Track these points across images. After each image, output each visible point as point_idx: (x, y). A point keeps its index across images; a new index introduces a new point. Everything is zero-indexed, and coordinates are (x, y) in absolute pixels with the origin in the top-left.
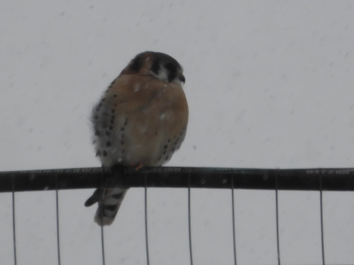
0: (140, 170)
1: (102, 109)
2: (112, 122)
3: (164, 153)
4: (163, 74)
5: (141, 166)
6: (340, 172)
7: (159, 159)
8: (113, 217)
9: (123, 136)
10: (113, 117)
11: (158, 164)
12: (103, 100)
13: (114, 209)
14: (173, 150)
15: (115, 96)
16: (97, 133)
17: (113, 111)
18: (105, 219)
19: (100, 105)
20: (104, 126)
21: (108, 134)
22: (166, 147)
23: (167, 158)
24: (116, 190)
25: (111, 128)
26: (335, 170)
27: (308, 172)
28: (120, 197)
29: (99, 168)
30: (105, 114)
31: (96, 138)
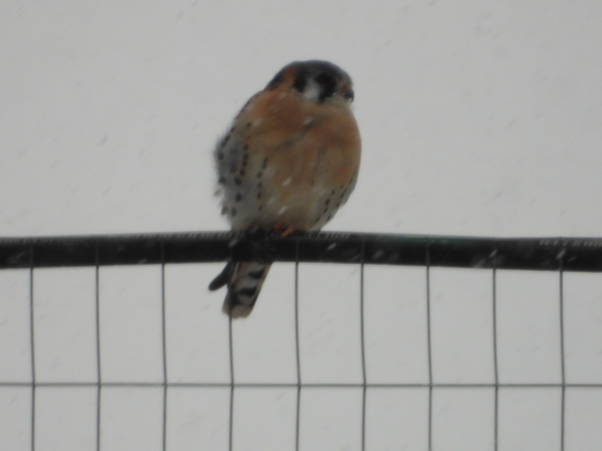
0: (289, 236)
1: (230, 143)
2: (245, 164)
3: (326, 210)
4: (312, 92)
5: (290, 230)
6: (590, 244)
7: (318, 219)
8: (252, 305)
9: (260, 185)
10: (246, 157)
11: (313, 229)
12: (233, 130)
13: (253, 293)
14: (337, 205)
15: (249, 125)
16: (222, 180)
17: (246, 147)
18: (238, 309)
19: (227, 139)
20: (233, 169)
21: (238, 182)
22: (327, 202)
23: (329, 218)
24: (255, 267)
25: (242, 173)
26: (583, 241)
28: (260, 276)
29: (228, 234)
30: (234, 152)
31: (221, 187)
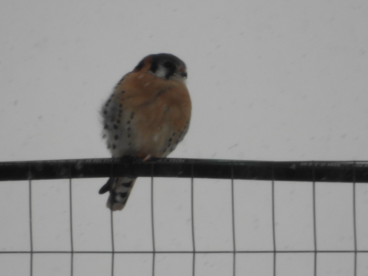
0: (148, 161)
1: (111, 104)
2: (120, 116)
3: (169, 145)
5: (148, 157)
6: (332, 165)
7: (164, 151)
8: (124, 203)
9: (129, 129)
10: (121, 111)
11: (163, 156)
12: (113, 96)
13: (125, 196)
14: (177, 142)
15: (123, 92)
16: (106, 127)
17: (121, 106)
18: (116, 205)
19: (109, 101)
20: (113, 119)
21: (116, 127)
22: (170, 140)
23: (172, 150)
24: (126, 180)
25: (119, 122)
26: (327, 162)
27: (302, 164)
28: (129, 185)
29: (110, 159)
30: (114, 109)
31: (106, 132)
